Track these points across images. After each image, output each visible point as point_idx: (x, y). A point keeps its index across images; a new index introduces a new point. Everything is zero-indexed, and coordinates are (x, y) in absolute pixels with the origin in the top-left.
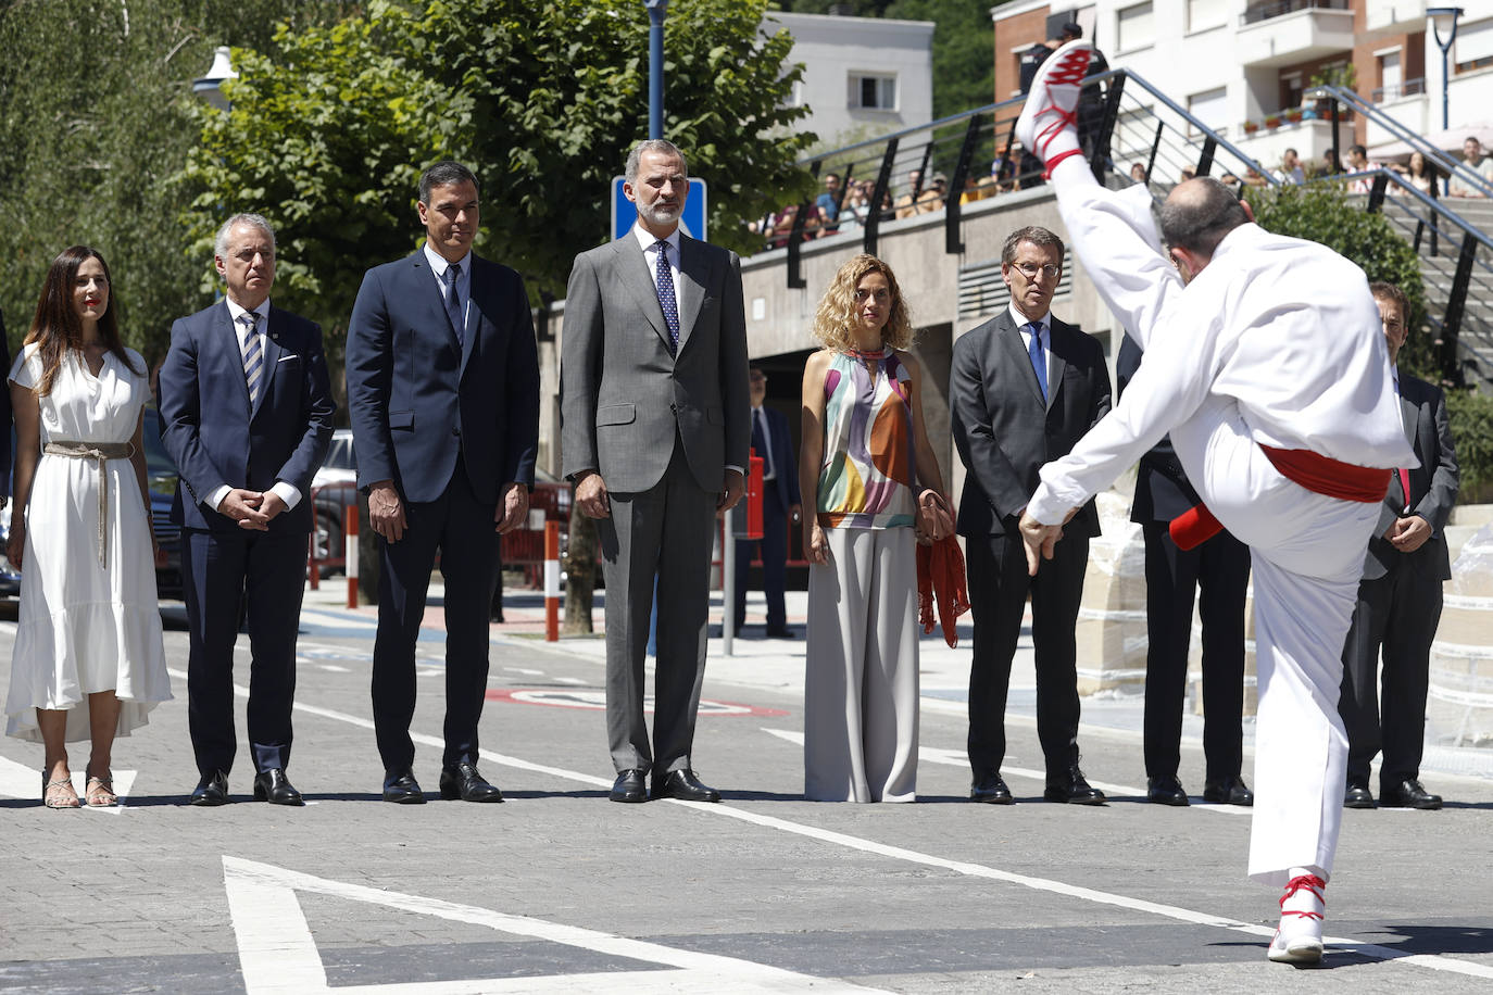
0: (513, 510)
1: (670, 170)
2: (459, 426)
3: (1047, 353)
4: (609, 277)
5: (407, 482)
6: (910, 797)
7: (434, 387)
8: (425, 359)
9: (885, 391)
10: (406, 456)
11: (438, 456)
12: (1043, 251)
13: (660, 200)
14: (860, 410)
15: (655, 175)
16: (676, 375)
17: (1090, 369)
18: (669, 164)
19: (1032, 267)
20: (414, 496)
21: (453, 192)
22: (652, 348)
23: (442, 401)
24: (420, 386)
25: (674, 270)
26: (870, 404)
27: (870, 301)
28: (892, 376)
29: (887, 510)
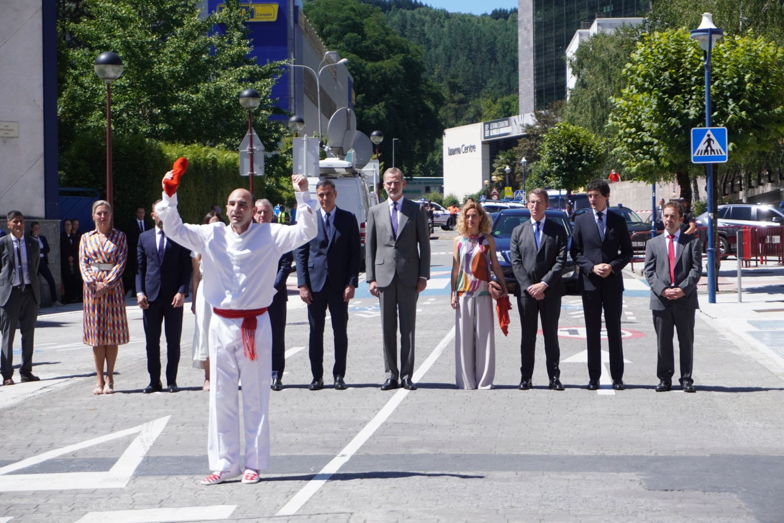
0: (348, 294)
1: (394, 179)
2: (327, 267)
3: (541, 232)
4: (377, 215)
5: (313, 285)
6: (489, 387)
7: (320, 254)
8: (317, 245)
9: (477, 249)
10: (312, 277)
11: (321, 276)
12: (536, 196)
13: (391, 190)
14: (468, 256)
15: (389, 181)
16: (396, 247)
17: (557, 237)
18: (393, 177)
19: (533, 202)
20: (314, 290)
21: (322, 190)
22: (388, 239)
23: (323, 258)
24: (316, 254)
25: (398, 212)
26: (472, 254)
27: (470, 219)
28: (480, 244)
29: (478, 290)
